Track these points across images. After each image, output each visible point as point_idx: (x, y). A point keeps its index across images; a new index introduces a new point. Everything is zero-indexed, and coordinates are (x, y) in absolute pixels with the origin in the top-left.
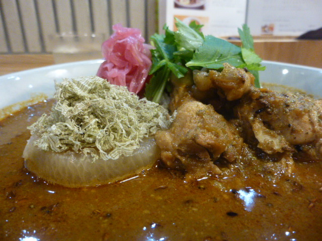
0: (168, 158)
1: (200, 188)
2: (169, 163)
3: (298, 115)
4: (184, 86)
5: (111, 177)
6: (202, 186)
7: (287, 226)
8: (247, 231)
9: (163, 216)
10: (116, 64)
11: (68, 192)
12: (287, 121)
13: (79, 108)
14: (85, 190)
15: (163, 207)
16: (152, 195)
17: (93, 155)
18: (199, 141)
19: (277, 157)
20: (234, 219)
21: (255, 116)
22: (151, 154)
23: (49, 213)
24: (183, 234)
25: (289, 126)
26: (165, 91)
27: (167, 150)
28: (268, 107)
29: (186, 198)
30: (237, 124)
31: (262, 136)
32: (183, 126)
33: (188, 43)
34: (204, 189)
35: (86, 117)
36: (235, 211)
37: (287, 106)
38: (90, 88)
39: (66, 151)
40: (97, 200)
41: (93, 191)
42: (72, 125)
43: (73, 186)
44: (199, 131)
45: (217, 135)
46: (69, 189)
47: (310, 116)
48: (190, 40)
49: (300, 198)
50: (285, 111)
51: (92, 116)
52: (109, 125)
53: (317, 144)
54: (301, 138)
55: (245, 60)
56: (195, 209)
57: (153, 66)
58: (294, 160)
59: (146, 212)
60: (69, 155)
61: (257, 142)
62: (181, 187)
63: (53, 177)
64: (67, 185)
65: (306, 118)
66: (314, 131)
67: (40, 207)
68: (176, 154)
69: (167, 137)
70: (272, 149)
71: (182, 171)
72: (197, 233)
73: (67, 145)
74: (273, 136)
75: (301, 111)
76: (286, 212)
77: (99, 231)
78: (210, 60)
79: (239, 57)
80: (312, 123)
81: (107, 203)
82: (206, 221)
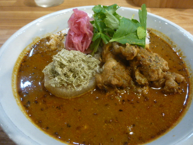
0: (100, 86)
1: (111, 99)
2: (100, 88)
3: (153, 71)
4: (108, 47)
5: (79, 95)
6: (112, 98)
7: (137, 115)
8: (124, 117)
9: (98, 111)
10: (76, 33)
11: (64, 101)
12: (149, 73)
13: (65, 70)
14: (70, 100)
15: (98, 107)
16: (94, 102)
17: (72, 88)
18: (112, 83)
19: (142, 86)
20: (121, 112)
21: (137, 68)
22: (93, 85)
23: (60, 109)
24: (104, 118)
25: (149, 75)
26: (100, 45)
27: (100, 83)
28: (142, 66)
29: (106, 103)
30: (129, 69)
31: (138, 77)
32: (106, 74)
33: (111, 25)
34: (113, 99)
35: (68, 73)
36: (122, 109)
37: (150, 67)
38: (68, 60)
39: (61, 87)
40: (75, 104)
41: (73, 100)
42: (63, 77)
43: (65, 98)
44: (113, 78)
45: (119, 80)
46: (64, 99)
47: (158, 72)
48: (113, 23)
49: (145, 105)
50: (148, 69)
51: (70, 72)
52: (77, 77)
53: (159, 81)
54: (153, 79)
55: (138, 35)
56: (108, 108)
57: (94, 36)
58: (149, 87)
59: (92, 109)
60: (63, 88)
61: (136, 79)
62: (105, 98)
63: (58, 95)
64: (63, 98)
65: (156, 72)
66: (158, 77)
67: (56, 107)
68: (103, 85)
69: (100, 78)
70: (141, 83)
71: (105, 91)
72: (108, 118)
73: (62, 84)
74: (142, 78)
75: (155, 70)
76: (139, 110)
77: (77, 116)
78: (121, 37)
79: (136, 34)
80: (158, 74)
81: (79, 105)
82: (112, 113)
